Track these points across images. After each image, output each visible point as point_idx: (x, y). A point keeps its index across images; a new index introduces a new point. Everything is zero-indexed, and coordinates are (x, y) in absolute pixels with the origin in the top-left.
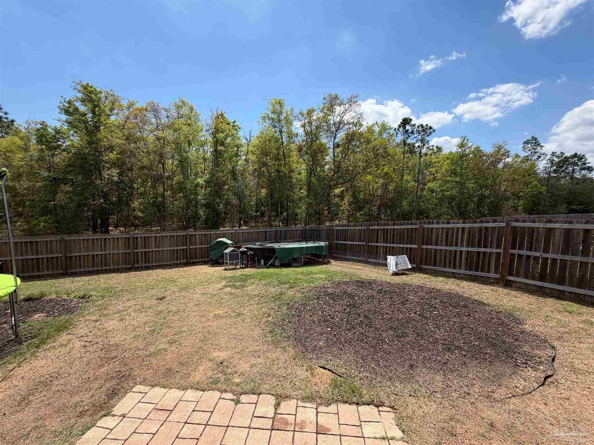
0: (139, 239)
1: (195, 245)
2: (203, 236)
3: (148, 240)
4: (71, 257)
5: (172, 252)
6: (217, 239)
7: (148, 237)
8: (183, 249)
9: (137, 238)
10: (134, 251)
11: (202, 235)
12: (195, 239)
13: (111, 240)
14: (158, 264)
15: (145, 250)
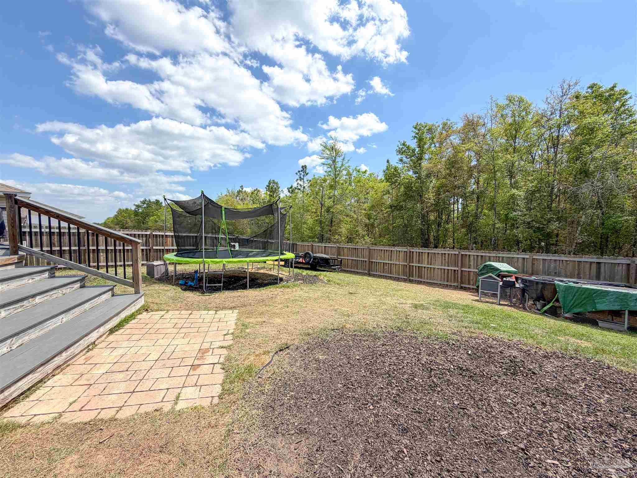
0: (415, 253)
1: (469, 268)
2: (479, 257)
3: (422, 255)
4: (372, 262)
5: (443, 271)
6: (485, 262)
7: (422, 252)
8: (455, 270)
9: (413, 252)
10: (410, 264)
11: (477, 256)
12: (469, 261)
13: (395, 252)
14: (428, 281)
15: (419, 265)
